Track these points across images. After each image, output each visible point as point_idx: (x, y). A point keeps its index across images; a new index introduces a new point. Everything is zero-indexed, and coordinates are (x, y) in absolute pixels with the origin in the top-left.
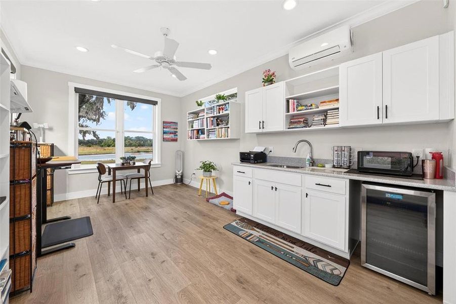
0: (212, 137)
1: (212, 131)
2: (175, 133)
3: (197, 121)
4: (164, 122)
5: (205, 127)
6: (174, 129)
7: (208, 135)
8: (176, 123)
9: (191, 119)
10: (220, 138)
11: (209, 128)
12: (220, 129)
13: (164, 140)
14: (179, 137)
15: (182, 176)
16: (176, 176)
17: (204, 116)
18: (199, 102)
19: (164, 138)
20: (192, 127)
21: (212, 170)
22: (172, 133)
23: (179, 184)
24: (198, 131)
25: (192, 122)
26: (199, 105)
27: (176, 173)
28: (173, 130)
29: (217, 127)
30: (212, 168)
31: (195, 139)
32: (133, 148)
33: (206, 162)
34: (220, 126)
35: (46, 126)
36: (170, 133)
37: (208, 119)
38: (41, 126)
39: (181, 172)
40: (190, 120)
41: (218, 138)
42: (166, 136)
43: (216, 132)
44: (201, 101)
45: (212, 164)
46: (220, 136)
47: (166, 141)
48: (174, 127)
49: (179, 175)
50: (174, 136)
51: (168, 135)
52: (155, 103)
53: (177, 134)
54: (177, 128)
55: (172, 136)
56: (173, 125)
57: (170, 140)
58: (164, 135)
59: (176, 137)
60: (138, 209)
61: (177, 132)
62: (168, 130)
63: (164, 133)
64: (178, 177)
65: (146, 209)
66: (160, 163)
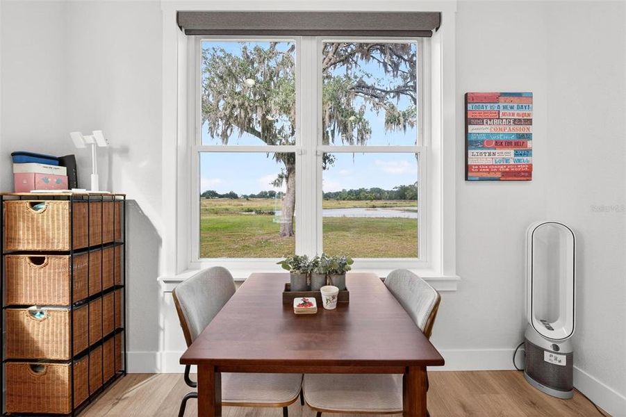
2: (520, 144)
4: (467, 98)
6: (517, 122)
8: (523, 98)
13: (471, 173)
14: (539, 158)
19: (468, 168)
22: (508, 144)
28: (510, 131)
32: (368, 201)
35: (98, 138)
36: (499, 144)
38: (89, 139)
42: (479, 158)
47: (482, 179)
48: (517, 113)
49: (556, 348)
50: (516, 155)
51: (489, 154)
52: (426, 24)
53: (529, 144)
54: (529, 122)
55: (508, 156)
56: (512, 108)
57: (499, 175)
58: (470, 152)
59: (525, 158)
61: (530, 139)
62: (489, 131)
63: (471, 143)
64: (547, 358)
66: (453, 275)
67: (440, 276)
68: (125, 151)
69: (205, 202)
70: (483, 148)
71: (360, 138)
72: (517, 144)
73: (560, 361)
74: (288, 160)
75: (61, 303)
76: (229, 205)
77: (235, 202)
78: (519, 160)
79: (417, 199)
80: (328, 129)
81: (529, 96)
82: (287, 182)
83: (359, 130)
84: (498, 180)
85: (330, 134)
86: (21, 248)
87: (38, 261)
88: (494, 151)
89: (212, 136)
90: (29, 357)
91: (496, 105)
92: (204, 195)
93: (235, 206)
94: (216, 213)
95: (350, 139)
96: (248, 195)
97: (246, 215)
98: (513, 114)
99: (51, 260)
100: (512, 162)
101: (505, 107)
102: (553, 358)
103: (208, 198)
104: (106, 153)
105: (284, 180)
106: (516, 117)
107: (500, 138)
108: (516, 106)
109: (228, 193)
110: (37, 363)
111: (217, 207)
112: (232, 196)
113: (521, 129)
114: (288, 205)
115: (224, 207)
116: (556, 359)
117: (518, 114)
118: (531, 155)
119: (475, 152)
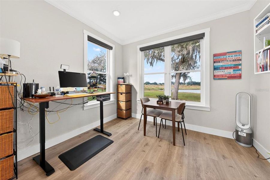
2: (236, 67)
4: (215, 55)
8: (237, 52)
19: (214, 76)
22: (231, 68)
27: (237, 126)
28: (231, 63)
35: (128, 74)
40: (260, 31)
42: (218, 73)
47: (219, 79)
49: (242, 130)
50: (233, 71)
51: (222, 71)
52: (200, 36)
53: (240, 67)
54: (241, 60)
55: (231, 71)
56: (232, 56)
58: (215, 71)
59: (238, 72)
60: (141, 162)
61: (240, 65)
62: (222, 64)
63: (215, 69)
64: (239, 133)
65: (144, 172)
66: (209, 106)
67: (204, 106)
68: (131, 76)
69: (146, 86)
70: (221, 70)
72: (234, 68)
73: (243, 135)
75: (124, 101)
76: (154, 87)
77: (156, 86)
78: (235, 73)
79: (200, 85)
81: (240, 52)
84: (226, 79)
86: (120, 92)
87: (121, 94)
88: (224, 70)
89: (148, 63)
90: (121, 109)
91: (225, 56)
92: (145, 83)
93: (156, 87)
94: (149, 90)
96: (162, 83)
97: (160, 91)
98: (232, 58)
99: (123, 94)
100: (232, 73)
101: (229, 57)
102: (241, 134)
103: (147, 84)
104: (129, 76)
106: (233, 59)
107: (227, 66)
108: (234, 55)
109: (154, 82)
111: (150, 88)
112: (155, 84)
113: (236, 63)
114: (176, 87)
115: (152, 88)
116: (242, 134)
117: (234, 58)
118: (241, 71)
119: (217, 71)
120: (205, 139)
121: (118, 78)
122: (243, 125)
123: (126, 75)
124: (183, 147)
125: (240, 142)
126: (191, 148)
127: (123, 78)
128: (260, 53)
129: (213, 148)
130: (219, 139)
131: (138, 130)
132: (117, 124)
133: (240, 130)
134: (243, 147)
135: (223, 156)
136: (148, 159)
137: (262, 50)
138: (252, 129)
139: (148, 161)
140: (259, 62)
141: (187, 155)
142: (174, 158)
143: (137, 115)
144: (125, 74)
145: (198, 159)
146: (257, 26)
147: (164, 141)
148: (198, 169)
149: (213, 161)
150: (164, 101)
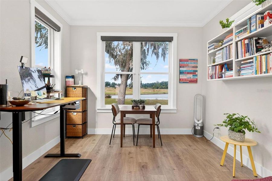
0: (247, 73)
1: (247, 63)
2: (194, 73)
3: (221, 51)
4: (181, 60)
5: (233, 58)
6: (193, 67)
7: (239, 71)
8: (195, 60)
9: (213, 51)
10: (263, 75)
11: (240, 59)
12: (264, 57)
13: (181, 81)
14: (199, 78)
15: (202, 128)
16: (195, 126)
17: (232, 40)
18: (225, 22)
19: (180, 79)
20: (214, 62)
21: (246, 131)
22: (191, 73)
23: (198, 136)
24: (222, 66)
25: (214, 54)
26: (224, 26)
27: (195, 122)
28: (191, 69)
29: (256, 55)
30: (245, 128)
31: (217, 79)
33: (234, 114)
34: (263, 51)
35: (82, 71)
36: (188, 73)
37: (239, 43)
39: (200, 122)
40: (210, 52)
41: (259, 75)
42: (183, 77)
43: (255, 64)
44: (228, 20)
45: (246, 119)
46: (264, 69)
47: (183, 83)
48: (193, 65)
49: (198, 125)
50: (193, 76)
51: (186, 76)
52: (170, 39)
53: (197, 73)
54: (197, 67)
55: (191, 76)
56: (192, 63)
57: (188, 81)
58: (180, 75)
60: (135, 164)
61: (197, 71)
62: (185, 70)
63: (181, 73)
64: (196, 128)
65: (142, 168)
66: (176, 108)
67: (172, 108)
68: (86, 74)
70: (184, 74)
71: (163, 54)
72: (193, 73)
73: (199, 128)
74: (122, 64)
75: (80, 111)
78: (194, 78)
80: (145, 48)
81: (197, 60)
82: (121, 77)
83: (163, 49)
84: (188, 83)
85: (146, 51)
90: (73, 123)
91: (188, 62)
95: (157, 54)
100: (192, 78)
101: (190, 63)
104: (82, 74)
105: (120, 76)
107: (189, 71)
110: (75, 125)
113: (195, 69)
118: (197, 76)
119: (182, 75)
120: (174, 138)
121: (66, 76)
122: (198, 121)
123: (79, 73)
124: (162, 147)
125: (197, 135)
126: (168, 146)
127: (73, 77)
128: (210, 66)
129: (182, 142)
130: (183, 136)
131: (110, 144)
132: (74, 145)
133: (196, 125)
134: (199, 138)
135: (189, 145)
136: (140, 161)
137: (211, 65)
138: (203, 123)
139: (141, 162)
140: (209, 73)
141: (167, 151)
142: (159, 155)
143: (96, 129)
144: (77, 72)
145: (175, 151)
146: (209, 48)
147: (143, 147)
148: (178, 156)
149: (185, 149)
150: (140, 106)
